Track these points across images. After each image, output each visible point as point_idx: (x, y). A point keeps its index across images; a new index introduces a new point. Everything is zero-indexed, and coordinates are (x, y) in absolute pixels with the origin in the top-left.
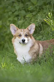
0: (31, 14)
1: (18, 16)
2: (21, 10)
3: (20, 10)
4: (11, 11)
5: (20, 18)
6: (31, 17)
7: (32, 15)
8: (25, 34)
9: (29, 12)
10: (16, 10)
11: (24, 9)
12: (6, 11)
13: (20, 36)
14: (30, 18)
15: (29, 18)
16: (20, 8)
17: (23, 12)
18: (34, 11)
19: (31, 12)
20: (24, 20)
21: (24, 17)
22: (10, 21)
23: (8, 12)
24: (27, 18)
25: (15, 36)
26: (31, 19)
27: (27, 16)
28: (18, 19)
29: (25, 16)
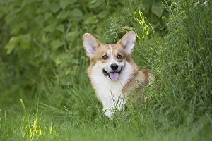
0: (95, 17)
1: (65, 22)
2: (72, 9)
3: (69, 8)
4: (49, 11)
5: (69, 26)
6: (96, 24)
7: (98, 18)
8: (116, 55)
9: (91, 13)
10: (61, 10)
11: (78, 5)
12: (38, 11)
13: (106, 57)
14: (94, 26)
15: (91, 25)
16: (69, 4)
17: (77, 13)
18: (101, 11)
19: (96, 12)
20: (79, 30)
21: (80, 24)
22: (47, 33)
23: (42, 14)
24: (86, 25)
26: (96, 28)
27: (87, 22)
28: (66, 28)
29: (82, 21)
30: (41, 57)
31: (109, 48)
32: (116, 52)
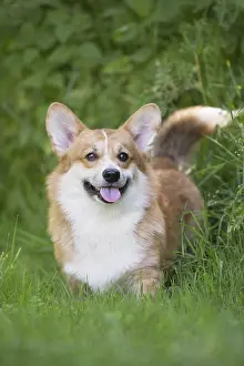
0: (126, 59)
1: (65, 68)
2: (79, 43)
3: (74, 41)
4: (34, 46)
5: (74, 76)
6: (127, 75)
7: (132, 62)
8: (117, 152)
9: (118, 52)
10: (57, 44)
11: (92, 35)
12: (12, 46)
13: (93, 157)
14: (123, 79)
15: (117, 75)
16: (74, 34)
17: (90, 52)
18: (139, 47)
19: (127, 49)
20: (94, 83)
21: (96, 73)
22: (29, 91)
23: (20, 52)
24: (108, 76)
25: (65, 157)
26: (126, 83)
27: (109, 69)
28: (67, 82)
29: (101, 67)
30: (16, 137)
31: (102, 138)
32: (117, 146)
